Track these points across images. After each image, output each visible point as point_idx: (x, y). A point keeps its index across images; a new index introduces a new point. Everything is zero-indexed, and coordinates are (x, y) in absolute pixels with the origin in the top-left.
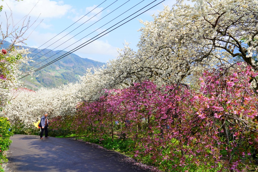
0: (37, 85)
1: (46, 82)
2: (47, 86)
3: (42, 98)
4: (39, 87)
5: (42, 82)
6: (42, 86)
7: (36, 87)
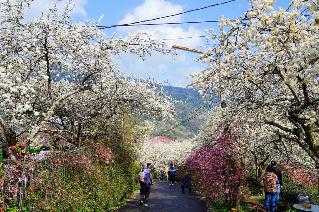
0: (182, 130)
1: (192, 126)
2: (193, 131)
3: (170, 151)
4: (184, 132)
5: (187, 127)
6: (188, 130)
7: (181, 131)
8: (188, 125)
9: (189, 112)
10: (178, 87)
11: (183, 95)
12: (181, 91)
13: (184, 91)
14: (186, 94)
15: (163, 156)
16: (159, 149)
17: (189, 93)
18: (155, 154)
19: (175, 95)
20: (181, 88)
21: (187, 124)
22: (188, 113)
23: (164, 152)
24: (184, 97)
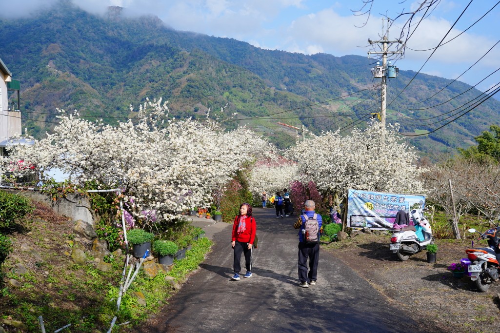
1: (319, 126)
8: (313, 124)
9: (315, 100)
10: (295, 53)
11: (303, 69)
12: (300, 61)
13: (306, 60)
14: (309, 66)
15: (270, 183)
16: (265, 175)
17: (315, 64)
18: (260, 181)
19: (290, 67)
20: (301, 54)
21: (311, 122)
22: (313, 101)
23: (270, 178)
24: (306, 72)
